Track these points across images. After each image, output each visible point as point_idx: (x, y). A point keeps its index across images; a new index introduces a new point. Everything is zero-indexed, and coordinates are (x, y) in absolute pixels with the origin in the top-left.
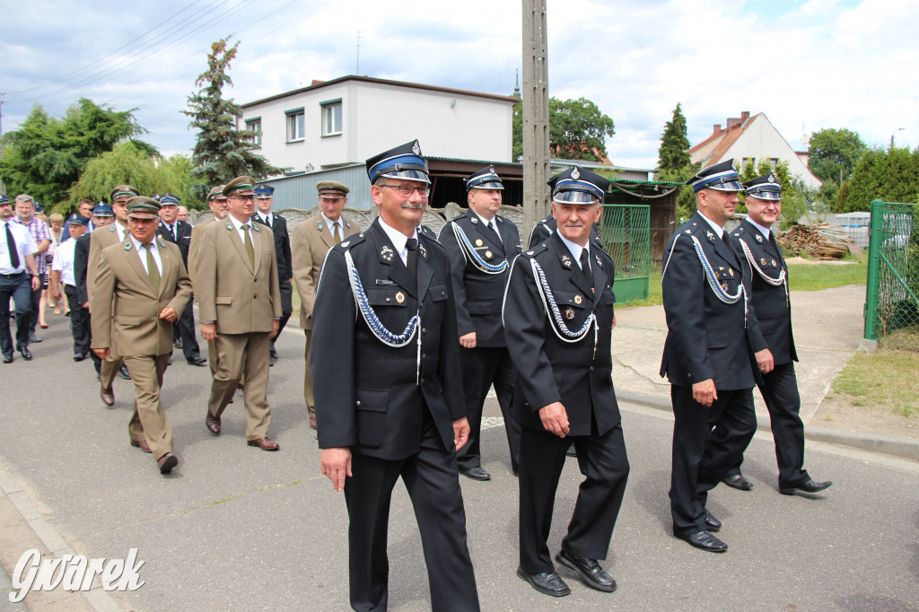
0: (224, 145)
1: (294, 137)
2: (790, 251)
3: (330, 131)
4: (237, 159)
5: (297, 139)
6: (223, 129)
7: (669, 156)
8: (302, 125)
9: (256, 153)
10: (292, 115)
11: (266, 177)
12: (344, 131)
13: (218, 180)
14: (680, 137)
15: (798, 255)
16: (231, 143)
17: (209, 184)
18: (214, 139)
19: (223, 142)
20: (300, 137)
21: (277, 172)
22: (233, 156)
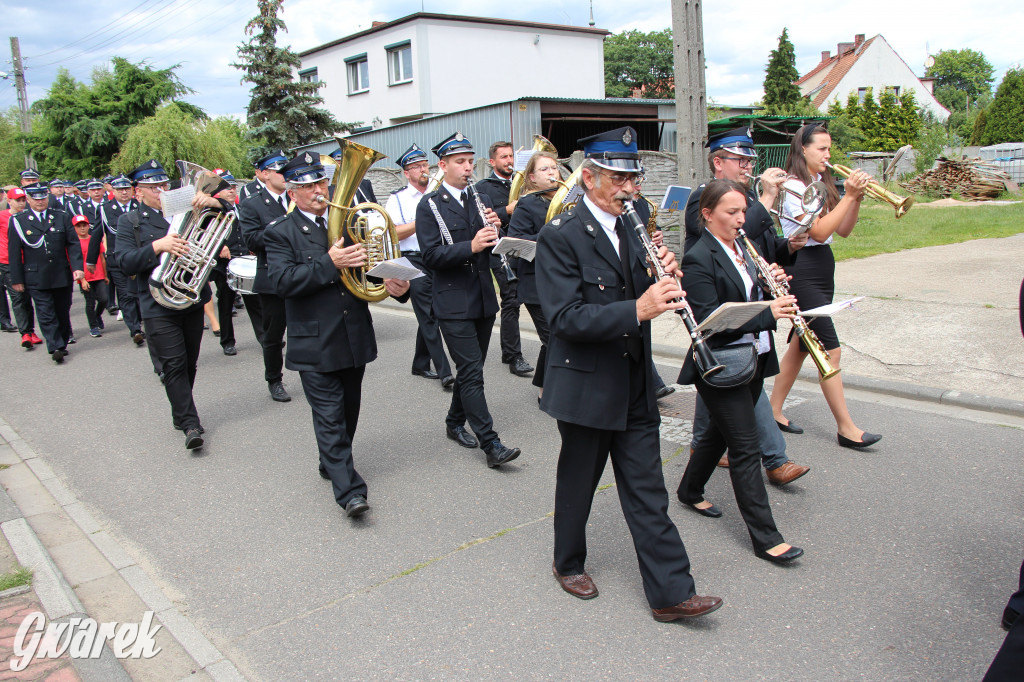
0: (283, 101)
1: (356, 88)
2: (938, 192)
3: (398, 78)
4: (299, 116)
5: (361, 90)
6: (281, 82)
7: (776, 90)
8: (365, 74)
9: (320, 108)
10: (352, 63)
11: (332, 134)
12: (415, 78)
13: (278, 141)
14: (788, 67)
15: (948, 196)
16: (291, 97)
17: (268, 146)
18: (271, 95)
19: (281, 97)
20: (363, 88)
21: (344, 128)
22: (295, 113)
